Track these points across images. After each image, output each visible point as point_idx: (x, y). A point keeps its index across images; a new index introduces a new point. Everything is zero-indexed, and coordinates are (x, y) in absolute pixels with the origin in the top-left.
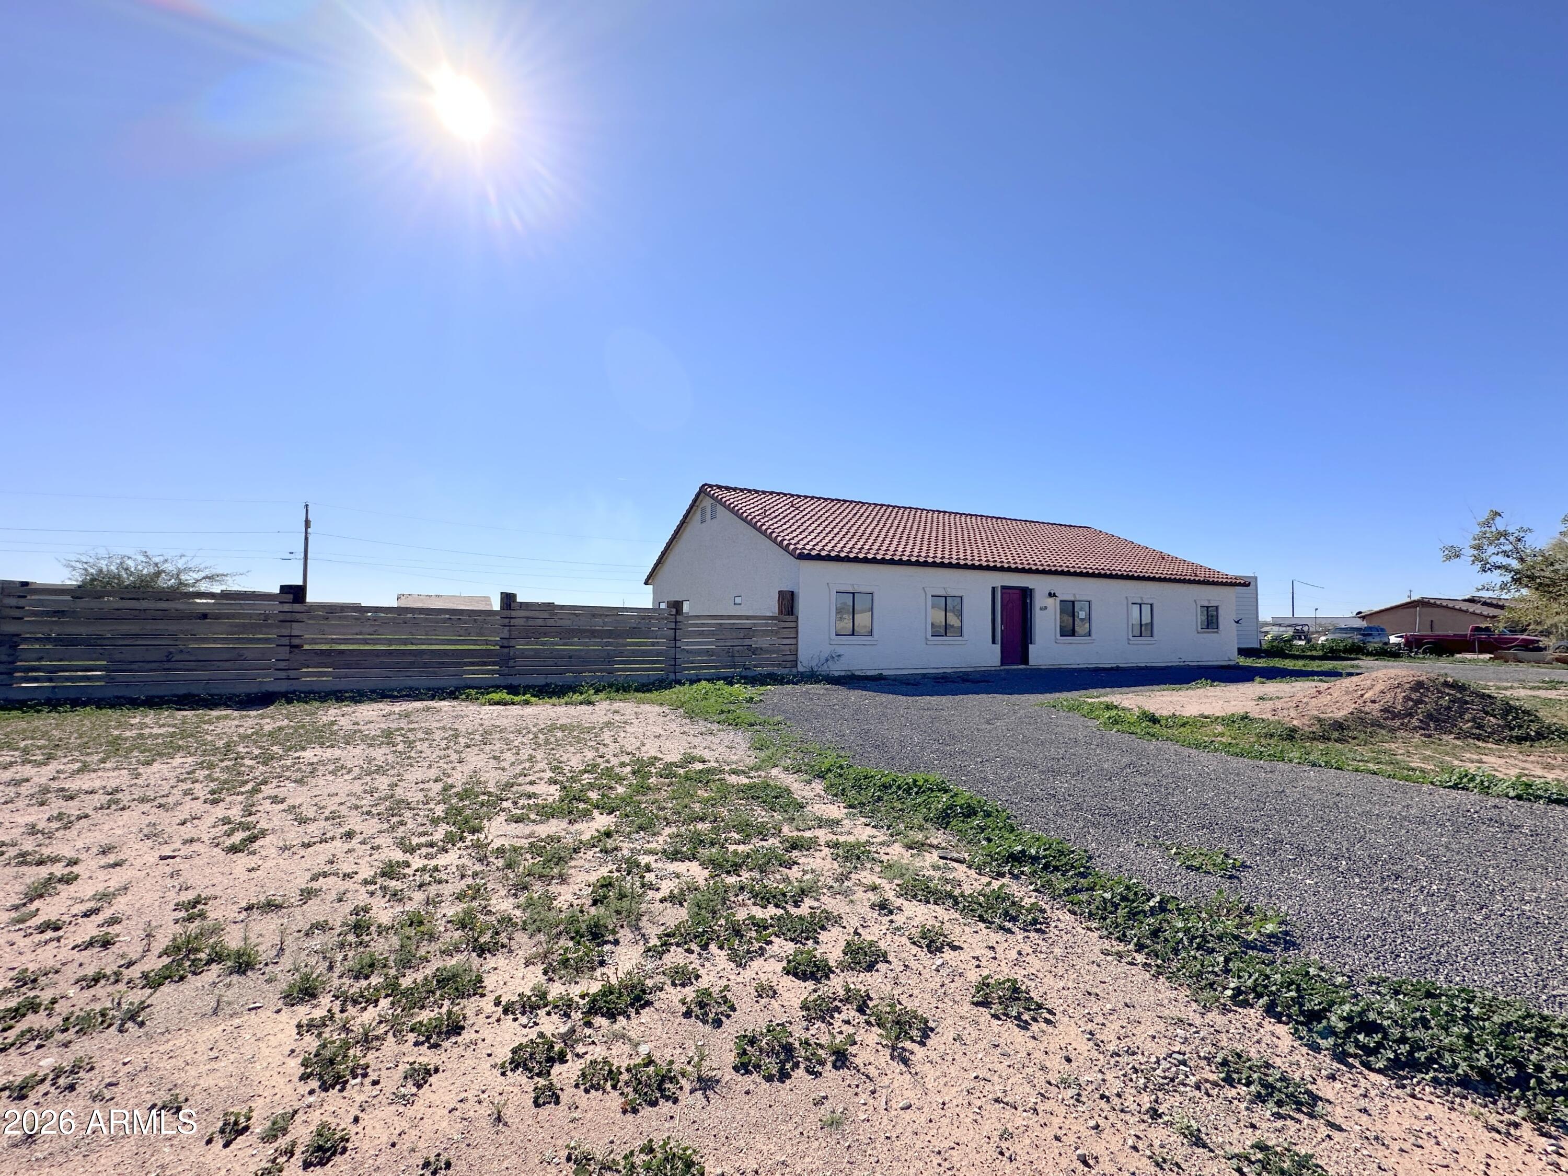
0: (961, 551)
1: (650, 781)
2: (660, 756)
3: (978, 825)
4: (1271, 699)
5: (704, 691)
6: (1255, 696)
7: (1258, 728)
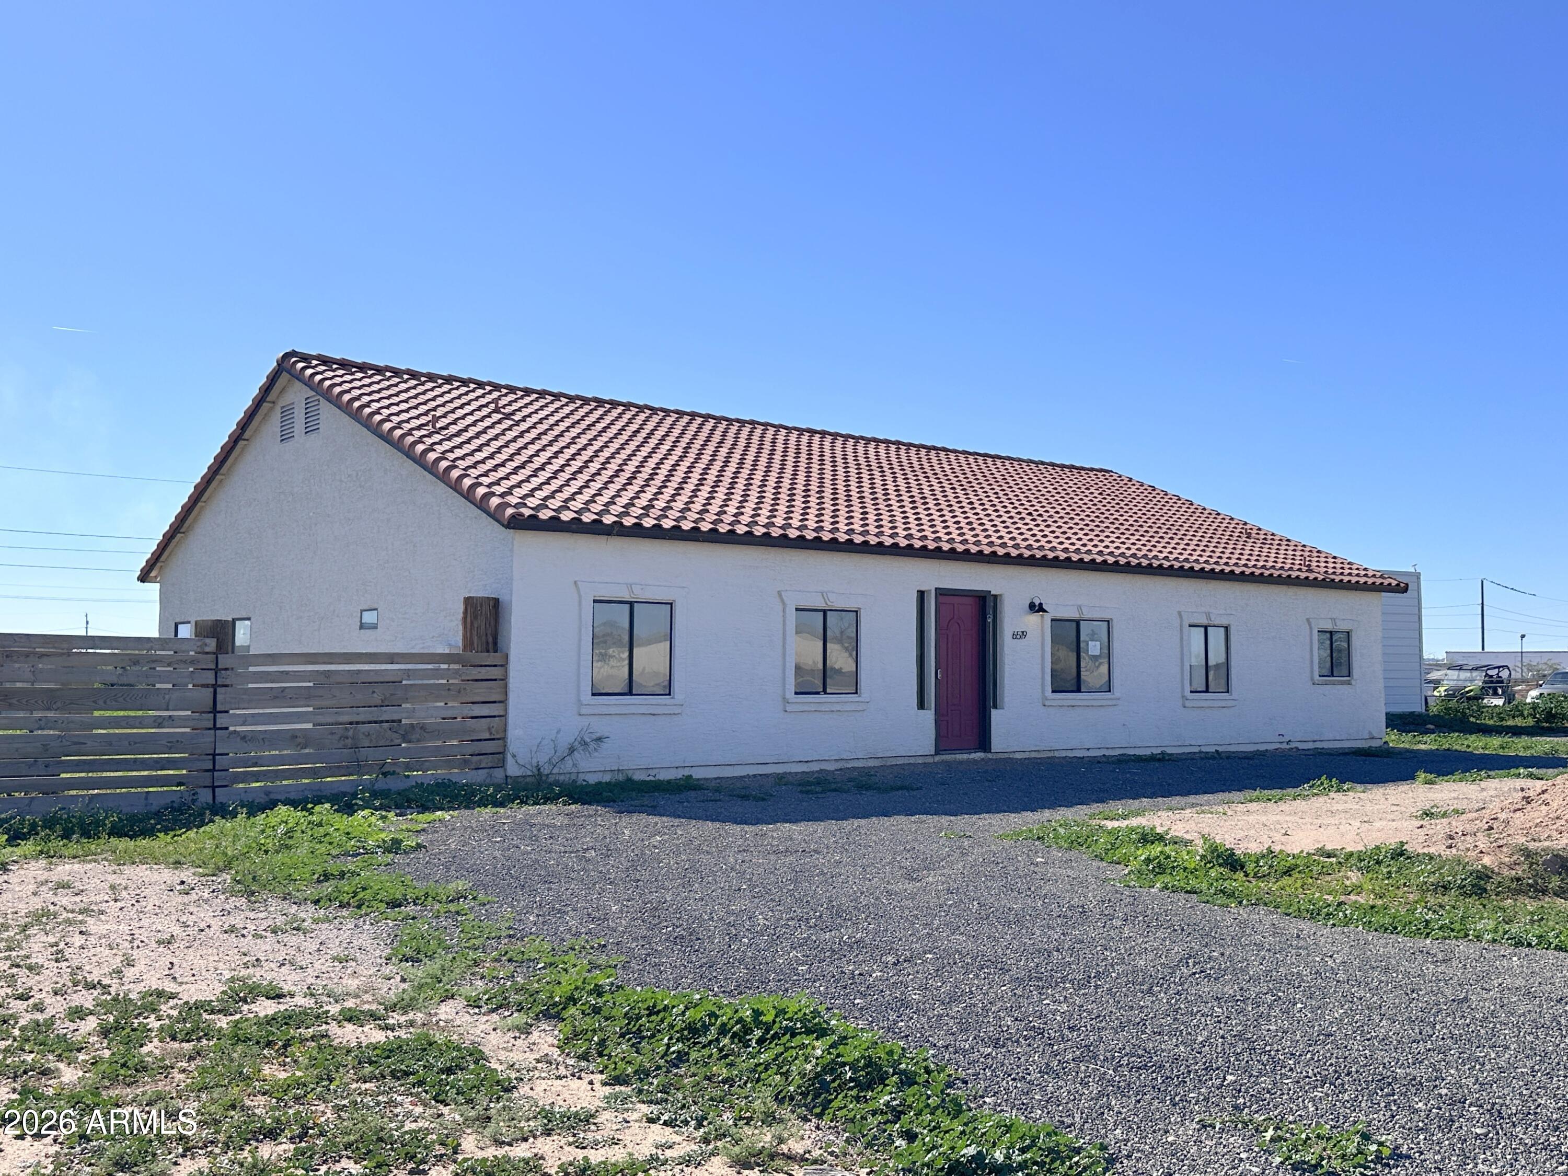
0: (857, 515)
1: (145, 1050)
2: (170, 987)
3: (887, 1104)
4: (1444, 815)
5: (281, 829)
6: (1416, 810)
7: (1423, 874)
